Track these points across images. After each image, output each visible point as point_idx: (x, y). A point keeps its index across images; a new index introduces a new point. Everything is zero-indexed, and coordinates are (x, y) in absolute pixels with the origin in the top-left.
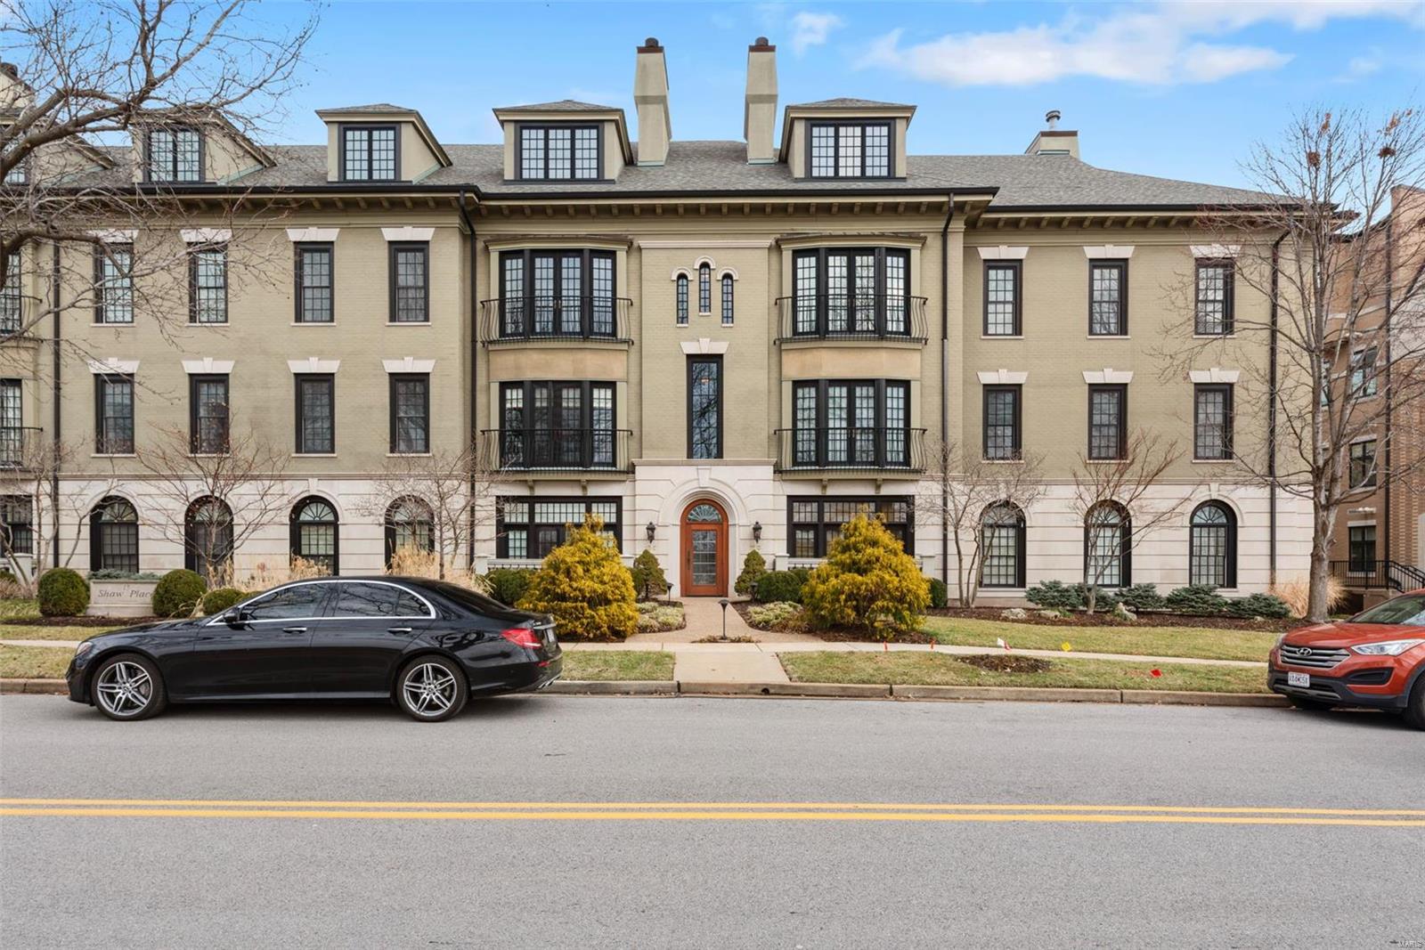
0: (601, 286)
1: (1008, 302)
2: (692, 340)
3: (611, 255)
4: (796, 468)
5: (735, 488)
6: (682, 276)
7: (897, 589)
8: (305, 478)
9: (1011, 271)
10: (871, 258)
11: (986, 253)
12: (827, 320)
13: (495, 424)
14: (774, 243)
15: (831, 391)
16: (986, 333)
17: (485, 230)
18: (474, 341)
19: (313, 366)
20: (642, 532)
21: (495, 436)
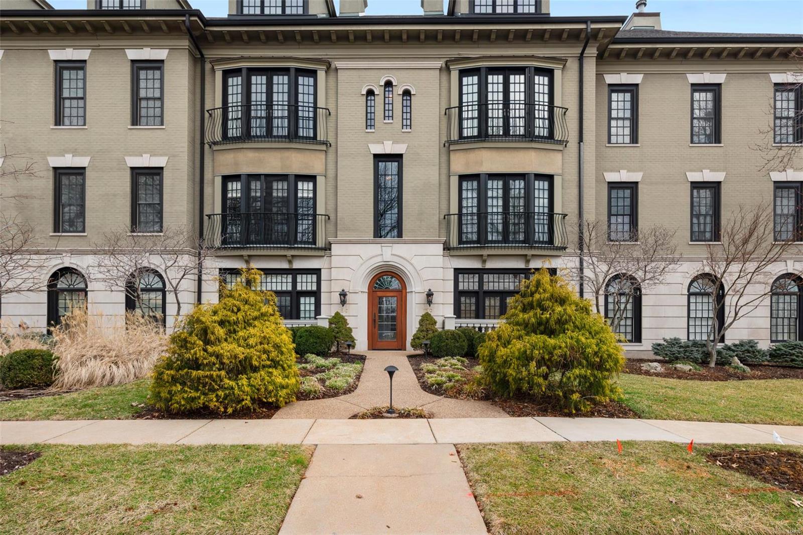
0: (304, 98)
1: (627, 119)
2: (378, 142)
3: (313, 73)
4: (461, 246)
5: (412, 262)
6: (370, 93)
7: (596, 353)
8: (59, 253)
9: (629, 94)
10: (522, 77)
11: (610, 79)
12: (487, 126)
13: (218, 209)
14: (444, 65)
15: (490, 183)
16: (609, 142)
17: (211, 53)
18: (202, 144)
19: (68, 161)
20: (336, 298)
21: (218, 219)
